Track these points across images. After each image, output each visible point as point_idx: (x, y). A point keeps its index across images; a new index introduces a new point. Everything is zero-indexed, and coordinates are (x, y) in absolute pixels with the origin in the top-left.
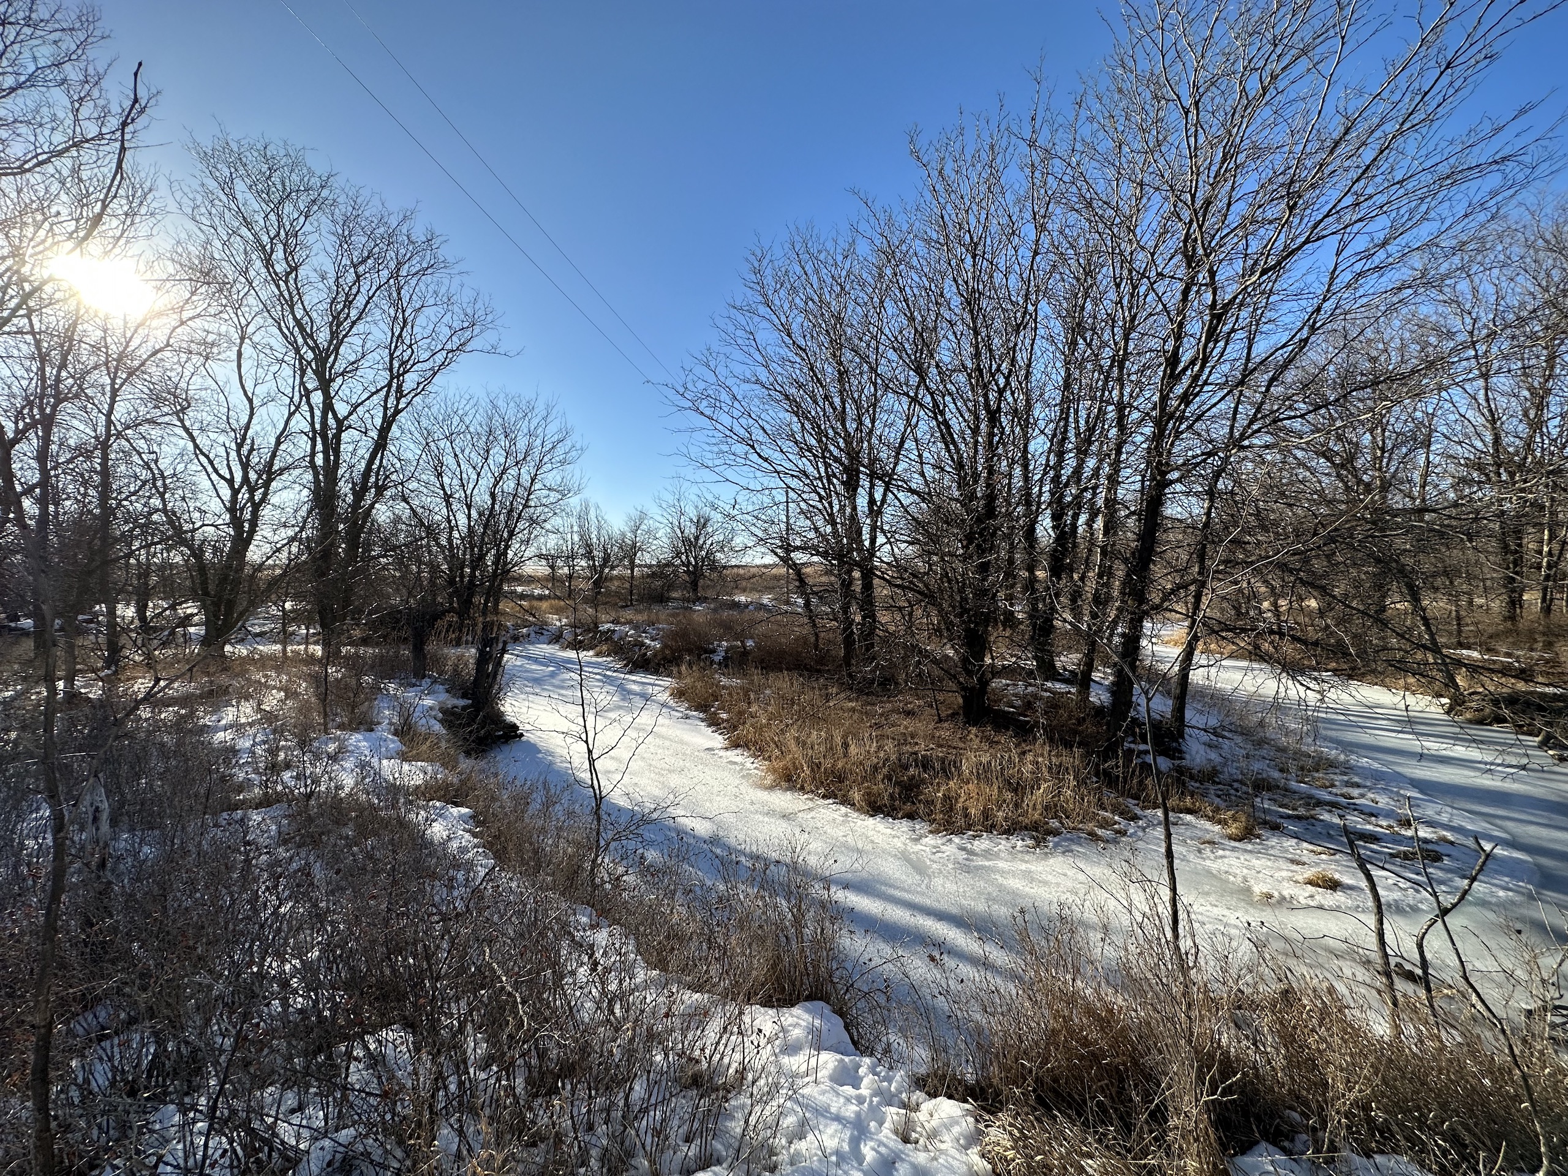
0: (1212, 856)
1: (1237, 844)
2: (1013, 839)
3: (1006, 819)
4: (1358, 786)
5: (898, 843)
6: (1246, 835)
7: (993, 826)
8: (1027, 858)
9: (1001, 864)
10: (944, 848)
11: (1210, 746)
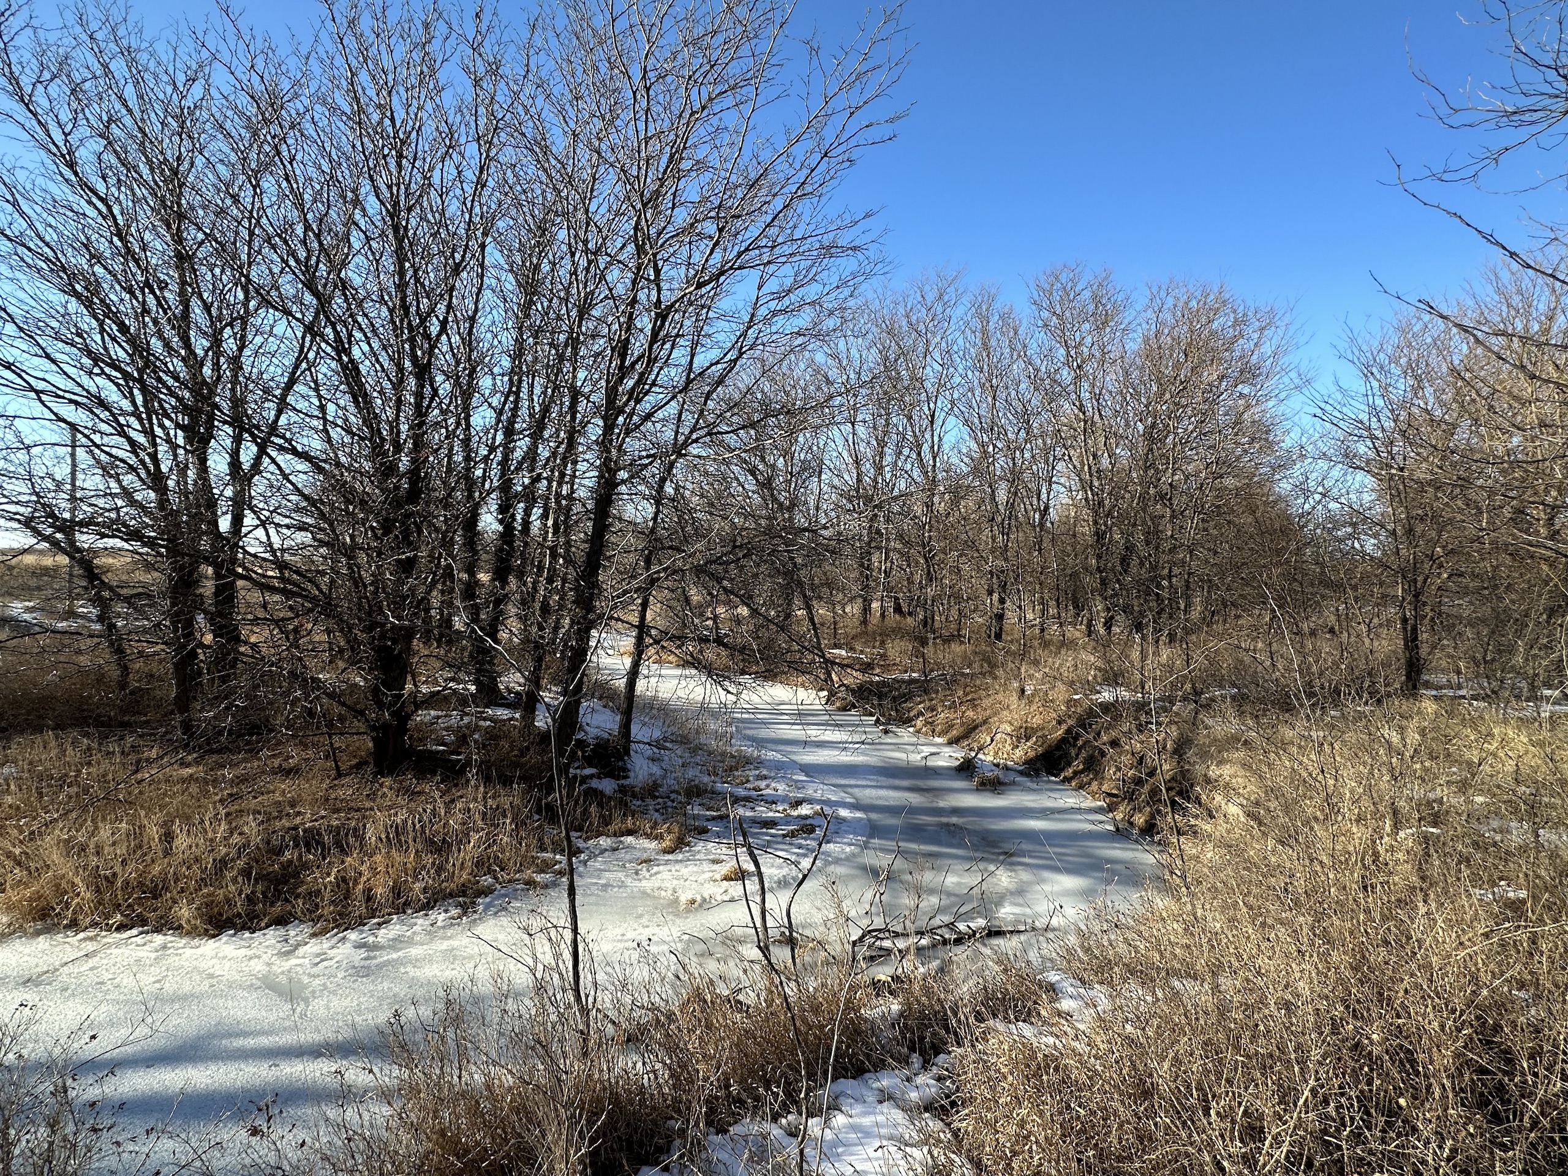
0: (647, 875)
1: (670, 857)
2: (433, 915)
3: (425, 890)
4: (765, 778)
5: (258, 966)
6: (680, 844)
7: (406, 904)
8: (449, 933)
9: (415, 951)
10: (331, 953)
11: (653, 760)
